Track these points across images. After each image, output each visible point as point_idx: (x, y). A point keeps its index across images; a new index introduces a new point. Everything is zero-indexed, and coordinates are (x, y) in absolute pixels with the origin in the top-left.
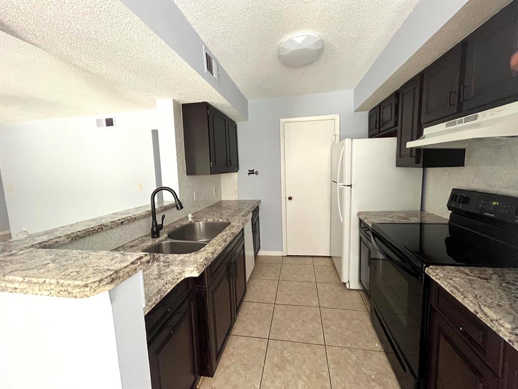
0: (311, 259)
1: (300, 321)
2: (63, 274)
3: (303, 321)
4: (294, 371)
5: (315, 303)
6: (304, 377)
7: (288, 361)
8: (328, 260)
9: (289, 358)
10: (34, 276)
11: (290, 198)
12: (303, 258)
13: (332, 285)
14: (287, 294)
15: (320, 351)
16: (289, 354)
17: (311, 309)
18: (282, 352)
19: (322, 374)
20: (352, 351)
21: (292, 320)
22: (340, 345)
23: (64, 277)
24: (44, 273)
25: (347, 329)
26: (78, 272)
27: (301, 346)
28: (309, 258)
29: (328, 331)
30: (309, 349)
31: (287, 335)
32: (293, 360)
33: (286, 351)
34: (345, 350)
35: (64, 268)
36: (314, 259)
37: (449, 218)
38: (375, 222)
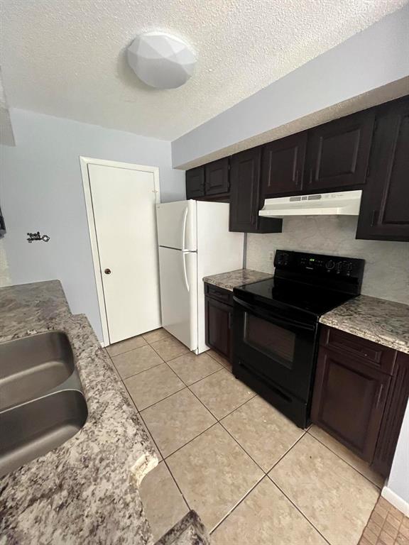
0: (140, 338)
1: (180, 413)
3: (183, 411)
4: (214, 471)
5: (180, 385)
6: (226, 468)
7: (201, 466)
8: (159, 333)
9: (200, 462)
11: (108, 272)
12: (132, 341)
13: (182, 358)
14: (144, 393)
15: (218, 430)
16: (197, 458)
17: (180, 394)
18: (189, 462)
19: (235, 451)
20: (239, 411)
21: (172, 418)
22: (229, 412)
25: (223, 394)
27: (201, 439)
28: (138, 338)
29: (211, 406)
30: (210, 437)
31: (180, 439)
32: (205, 460)
33: (191, 457)
34: (235, 413)
36: (145, 337)
37: (273, 273)
38: (234, 286)
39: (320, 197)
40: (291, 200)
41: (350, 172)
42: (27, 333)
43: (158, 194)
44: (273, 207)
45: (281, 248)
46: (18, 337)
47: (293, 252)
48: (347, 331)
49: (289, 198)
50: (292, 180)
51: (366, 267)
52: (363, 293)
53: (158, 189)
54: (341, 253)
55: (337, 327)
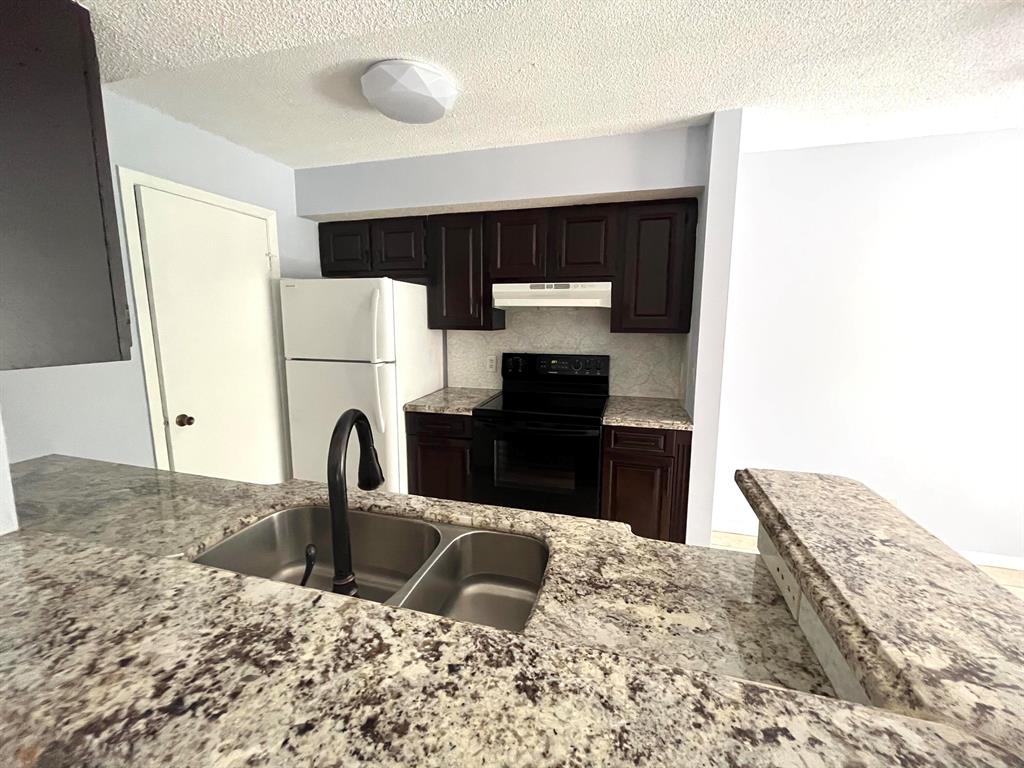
2: (876, 506)
10: (919, 530)
23: (878, 501)
24: (903, 525)
26: (855, 497)
35: (865, 514)
37: (501, 388)
38: (472, 407)
39: (568, 287)
40: (531, 287)
41: (599, 263)
42: (243, 523)
43: (276, 260)
44: (506, 295)
45: (507, 350)
46: (232, 532)
47: (526, 354)
48: (633, 425)
49: (529, 284)
50: (532, 263)
51: (611, 364)
52: (610, 394)
53: (275, 251)
54: (584, 350)
55: (622, 424)
